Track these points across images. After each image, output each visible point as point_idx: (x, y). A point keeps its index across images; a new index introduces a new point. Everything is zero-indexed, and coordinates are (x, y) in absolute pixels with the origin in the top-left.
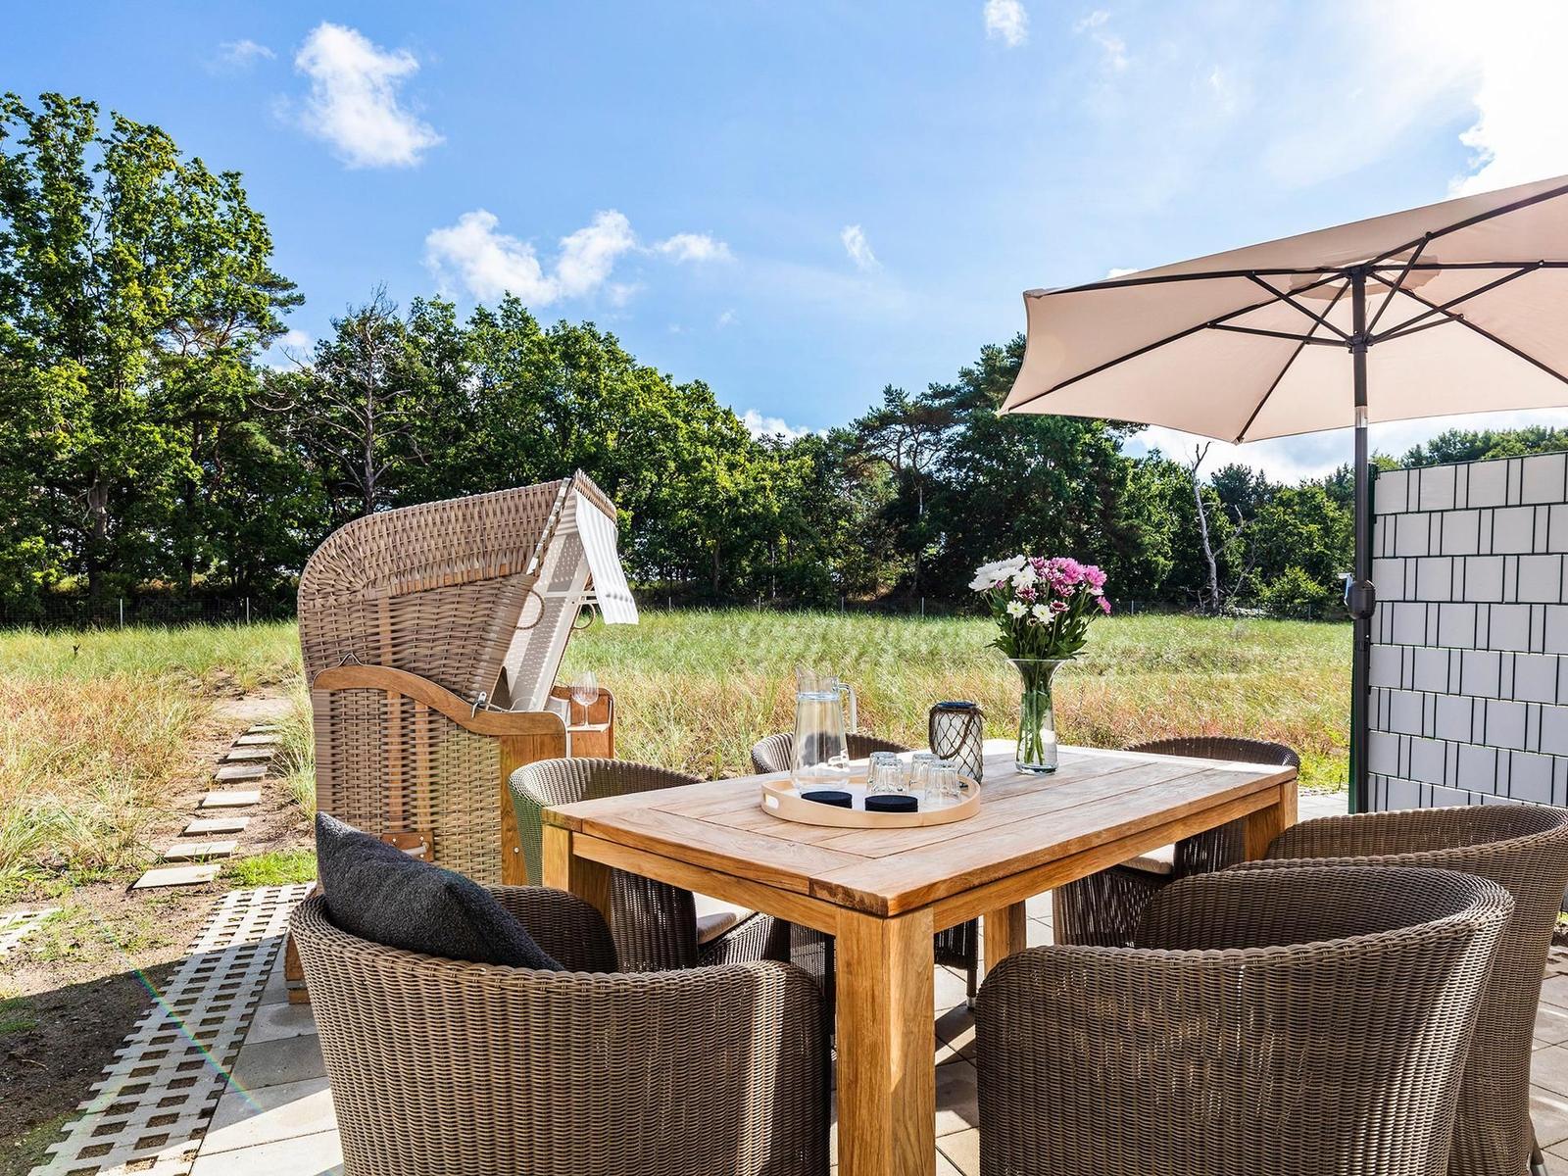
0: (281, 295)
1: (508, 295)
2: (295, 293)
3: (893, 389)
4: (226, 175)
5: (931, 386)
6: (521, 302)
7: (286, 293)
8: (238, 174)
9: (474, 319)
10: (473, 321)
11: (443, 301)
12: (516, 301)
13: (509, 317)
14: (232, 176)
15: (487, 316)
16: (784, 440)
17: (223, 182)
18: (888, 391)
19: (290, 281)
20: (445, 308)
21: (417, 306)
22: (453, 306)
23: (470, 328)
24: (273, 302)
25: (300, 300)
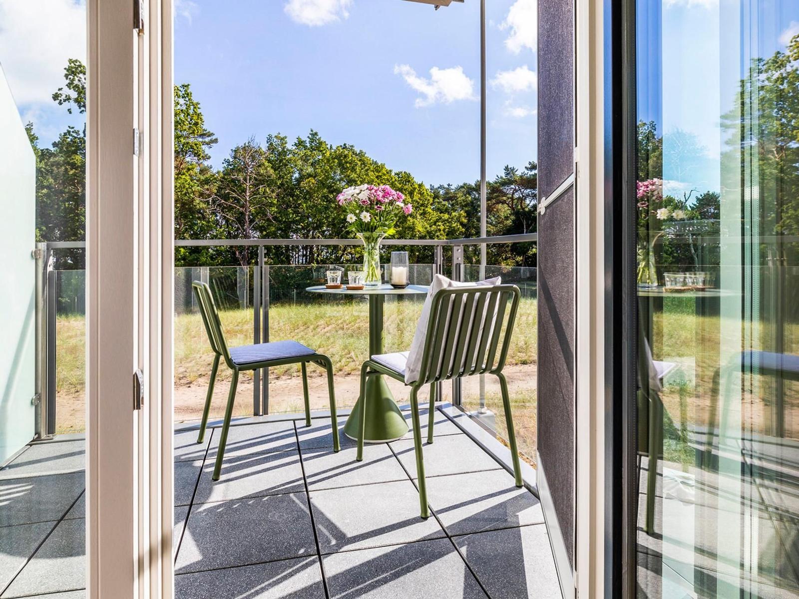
0: (207, 139)
1: (312, 131)
2: (214, 137)
3: (509, 167)
4: (183, 86)
5: (530, 163)
6: (318, 134)
7: (210, 138)
8: (189, 85)
9: (296, 143)
10: (296, 144)
11: (282, 136)
12: (316, 134)
13: (312, 142)
14: (186, 86)
15: (302, 142)
16: (452, 187)
17: (182, 89)
18: (507, 168)
19: (211, 132)
20: (282, 139)
21: (269, 139)
22: (286, 137)
23: (294, 148)
24: (204, 143)
25: (216, 141)
